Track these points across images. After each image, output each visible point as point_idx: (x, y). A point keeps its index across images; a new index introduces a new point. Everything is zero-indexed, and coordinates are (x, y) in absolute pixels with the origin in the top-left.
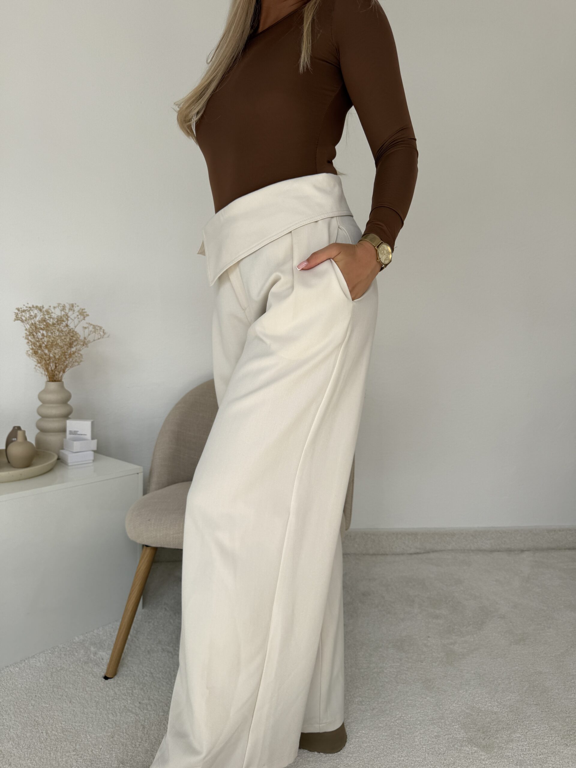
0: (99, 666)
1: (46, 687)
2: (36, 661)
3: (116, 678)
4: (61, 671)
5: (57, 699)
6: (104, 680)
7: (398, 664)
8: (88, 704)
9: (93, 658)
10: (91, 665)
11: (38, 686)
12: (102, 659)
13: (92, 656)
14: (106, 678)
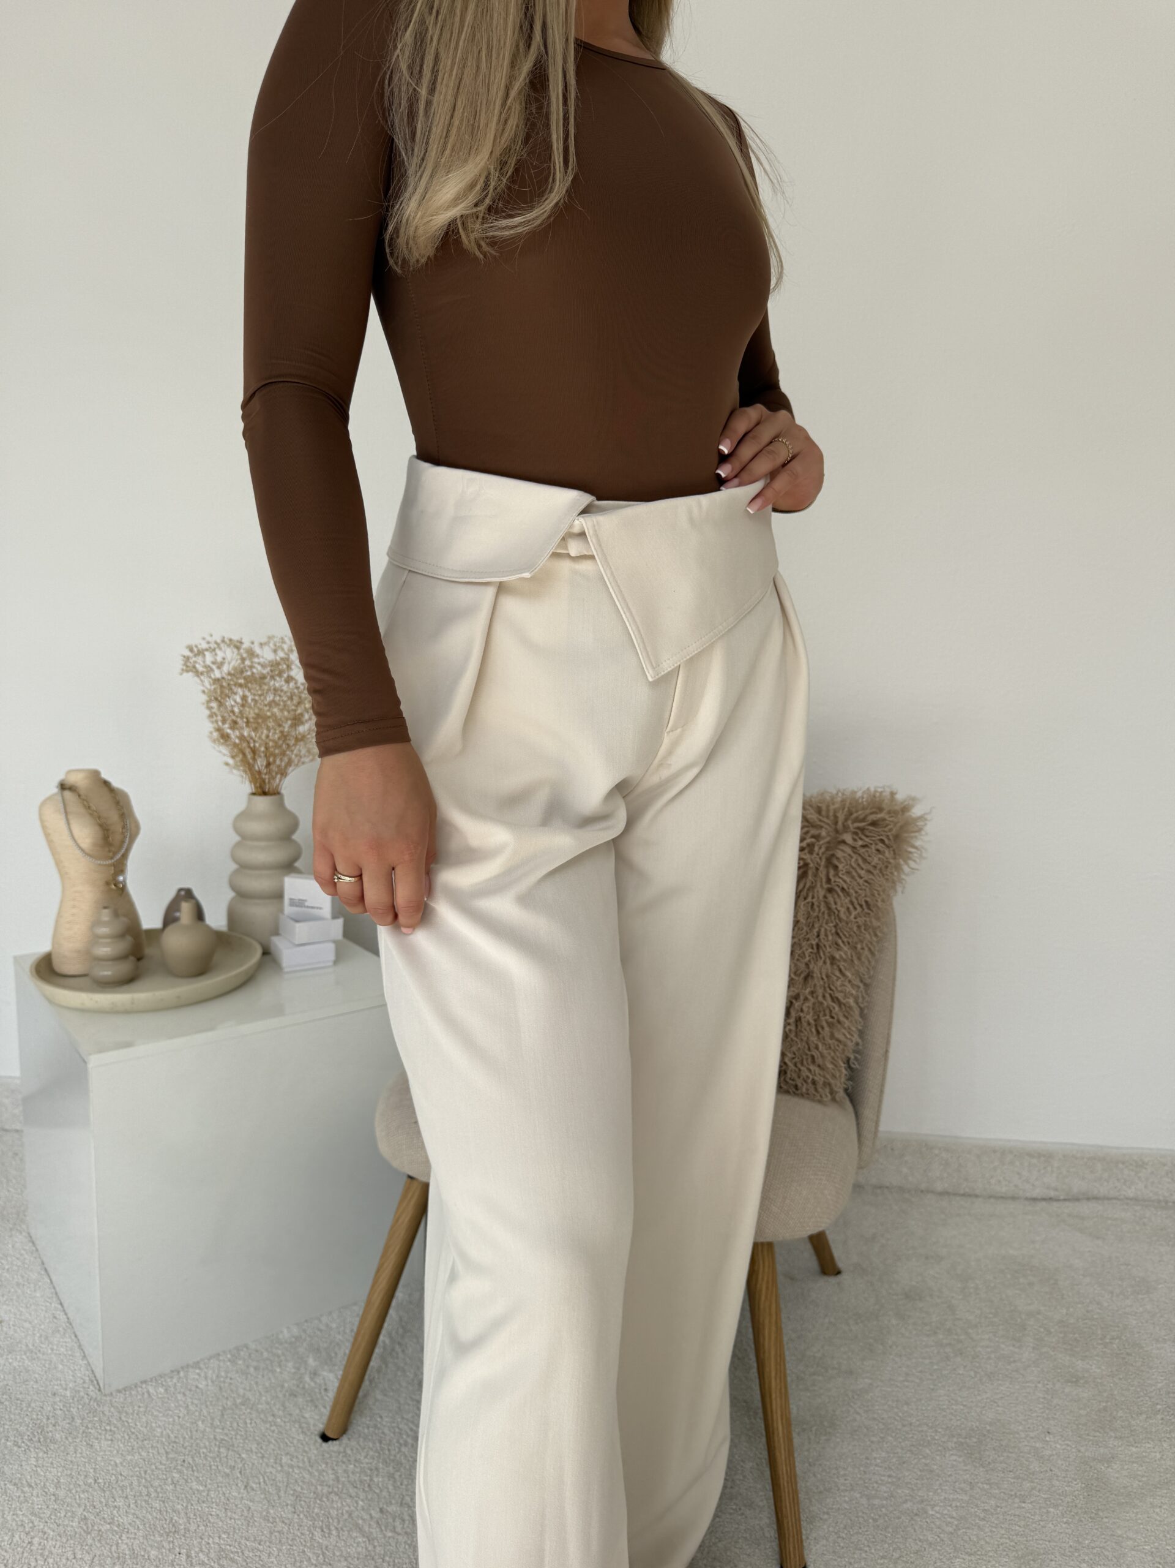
0: (316, 1407)
1: (207, 1443)
2: (199, 1374)
3: (345, 1440)
4: (243, 1407)
5: (222, 1477)
6: (319, 1440)
7: (966, 1498)
8: (279, 1497)
9: (309, 1385)
10: (300, 1400)
11: (191, 1438)
12: (326, 1390)
13: (307, 1379)
14: (325, 1438)
